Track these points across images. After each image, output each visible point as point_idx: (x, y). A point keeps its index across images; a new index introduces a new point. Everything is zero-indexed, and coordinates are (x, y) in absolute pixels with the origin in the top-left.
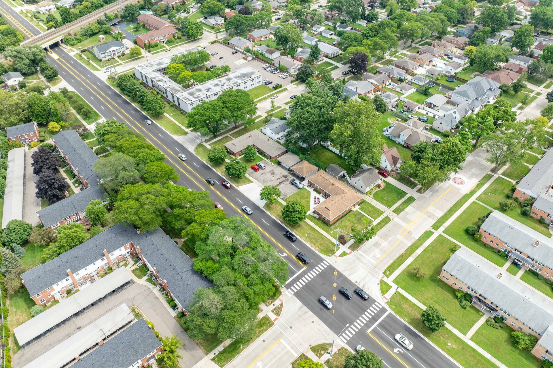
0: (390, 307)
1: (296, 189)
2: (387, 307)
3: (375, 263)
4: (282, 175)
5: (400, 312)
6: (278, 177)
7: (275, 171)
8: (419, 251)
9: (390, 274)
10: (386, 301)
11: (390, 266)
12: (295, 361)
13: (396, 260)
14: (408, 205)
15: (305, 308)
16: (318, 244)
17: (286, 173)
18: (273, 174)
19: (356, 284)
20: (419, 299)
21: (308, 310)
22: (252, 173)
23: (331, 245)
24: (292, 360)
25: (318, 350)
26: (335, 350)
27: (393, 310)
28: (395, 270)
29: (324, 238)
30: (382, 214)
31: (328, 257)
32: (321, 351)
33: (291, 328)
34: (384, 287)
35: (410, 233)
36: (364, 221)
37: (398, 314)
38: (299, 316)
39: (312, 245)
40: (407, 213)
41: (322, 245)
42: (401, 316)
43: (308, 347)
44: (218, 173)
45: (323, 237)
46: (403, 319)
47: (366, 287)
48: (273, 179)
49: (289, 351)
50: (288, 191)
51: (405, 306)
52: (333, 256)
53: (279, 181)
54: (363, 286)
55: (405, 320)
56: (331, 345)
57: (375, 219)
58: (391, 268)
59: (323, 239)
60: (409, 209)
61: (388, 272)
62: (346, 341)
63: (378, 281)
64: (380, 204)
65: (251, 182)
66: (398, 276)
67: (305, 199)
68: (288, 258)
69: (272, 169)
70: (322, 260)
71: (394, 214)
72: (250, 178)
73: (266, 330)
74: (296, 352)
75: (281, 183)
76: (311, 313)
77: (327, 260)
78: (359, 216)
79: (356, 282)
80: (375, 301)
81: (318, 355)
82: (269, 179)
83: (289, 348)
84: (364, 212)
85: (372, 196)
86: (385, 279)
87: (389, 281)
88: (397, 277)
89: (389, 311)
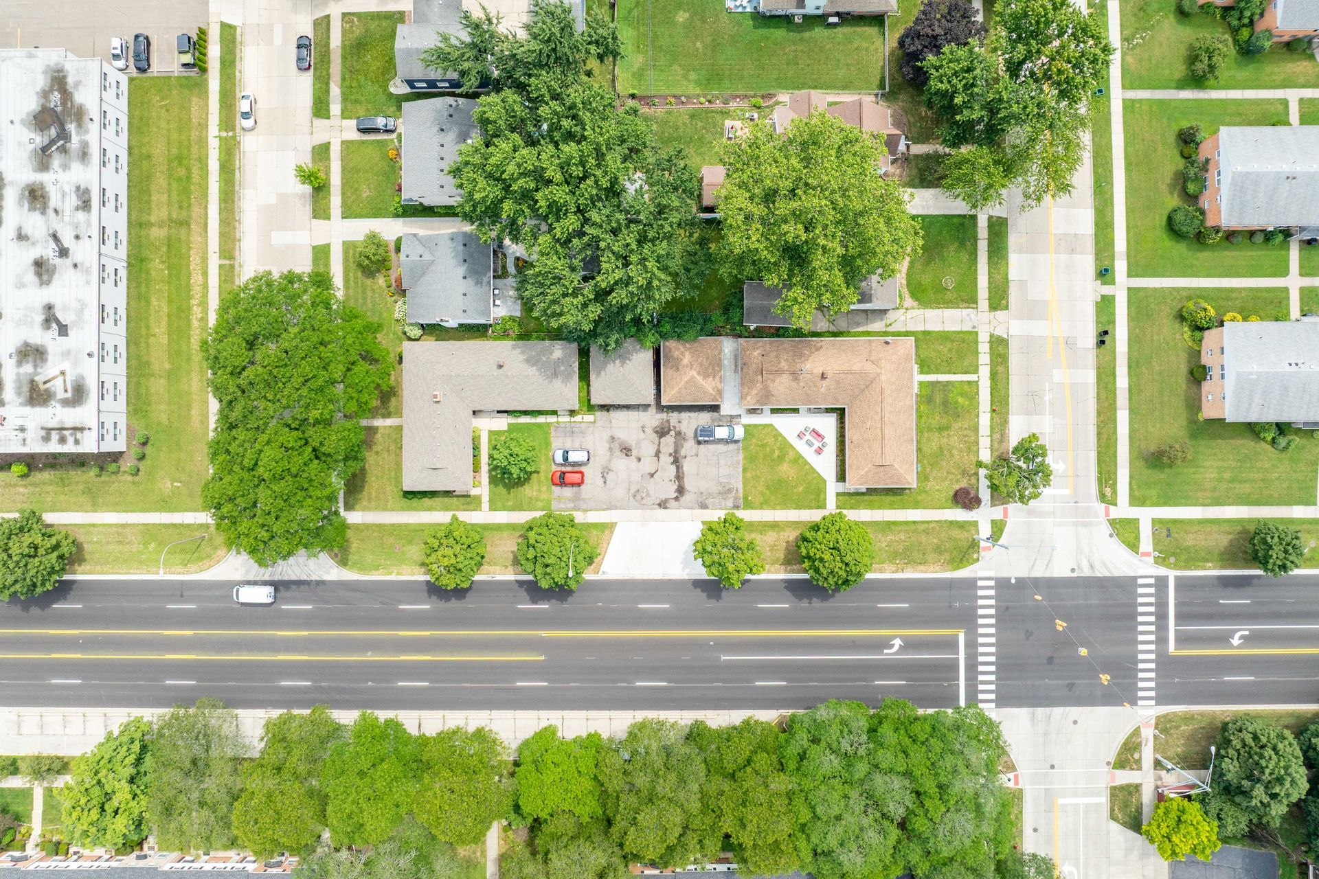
0: (1168, 567)
1: (732, 447)
2: (1162, 571)
3: (1067, 492)
4: (649, 431)
5: (1189, 557)
6: (652, 451)
7: (621, 435)
8: (1122, 381)
9: (1115, 492)
10: (1151, 560)
11: (1100, 473)
12: (1112, 810)
13: (1099, 446)
14: (1006, 258)
15: (1040, 711)
16: (931, 557)
17: (653, 418)
18: (627, 451)
19: (1074, 575)
20: (1201, 501)
21: (1048, 710)
22: (577, 498)
23: (956, 533)
24: (1106, 812)
25: (1127, 760)
26: (1148, 733)
27: (1176, 567)
28: (1115, 473)
29: (927, 528)
30: (976, 342)
31: (976, 565)
32: (1132, 756)
33: (1052, 767)
34: (1125, 531)
35: (1070, 343)
36: (960, 400)
37: (1190, 569)
38: (1045, 734)
39: (922, 567)
40: (1023, 284)
41: (938, 550)
42: (1197, 568)
43: (1106, 769)
44: (499, 577)
45: (921, 527)
46: (1204, 568)
47: (1097, 565)
48: (648, 465)
49: (1087, 806)
50: (724, 471)
51: (1189, 541)
52: (983, 554)
53: (666, 459)
54: (1092, 567)
55: (1209, 568)
56: (1137, 732)
57: (976, 371)
58: (1106, 477)
59: (926, 532)
60: (1017, 264)
61: (1108, 491)
62: (1153, 702)
63: (1106, 529)
64: (949, 313)
65: (610, 527)
66: (1130, 484)
67: (781, 458)
68: (909, 645)
69: (606, 437)
70: (971, 584)
71: (998, 313)
72: (593, 517)
73: (1021, 812)
74: (1098, 795)
75: (676, 461)
76: (1058, 711)
77: (981, 574)
78: (938, 398)
79: (1073, 570)
80: (1135, 579)
81: (1135, 767)
82: (636, 477)
83: (1082, 801)
84: (937, 372)
85: (909, 302)
86: (1115, 513)
87: (1123, 509)
88: (1131, 489)
89: (1172, 575)
